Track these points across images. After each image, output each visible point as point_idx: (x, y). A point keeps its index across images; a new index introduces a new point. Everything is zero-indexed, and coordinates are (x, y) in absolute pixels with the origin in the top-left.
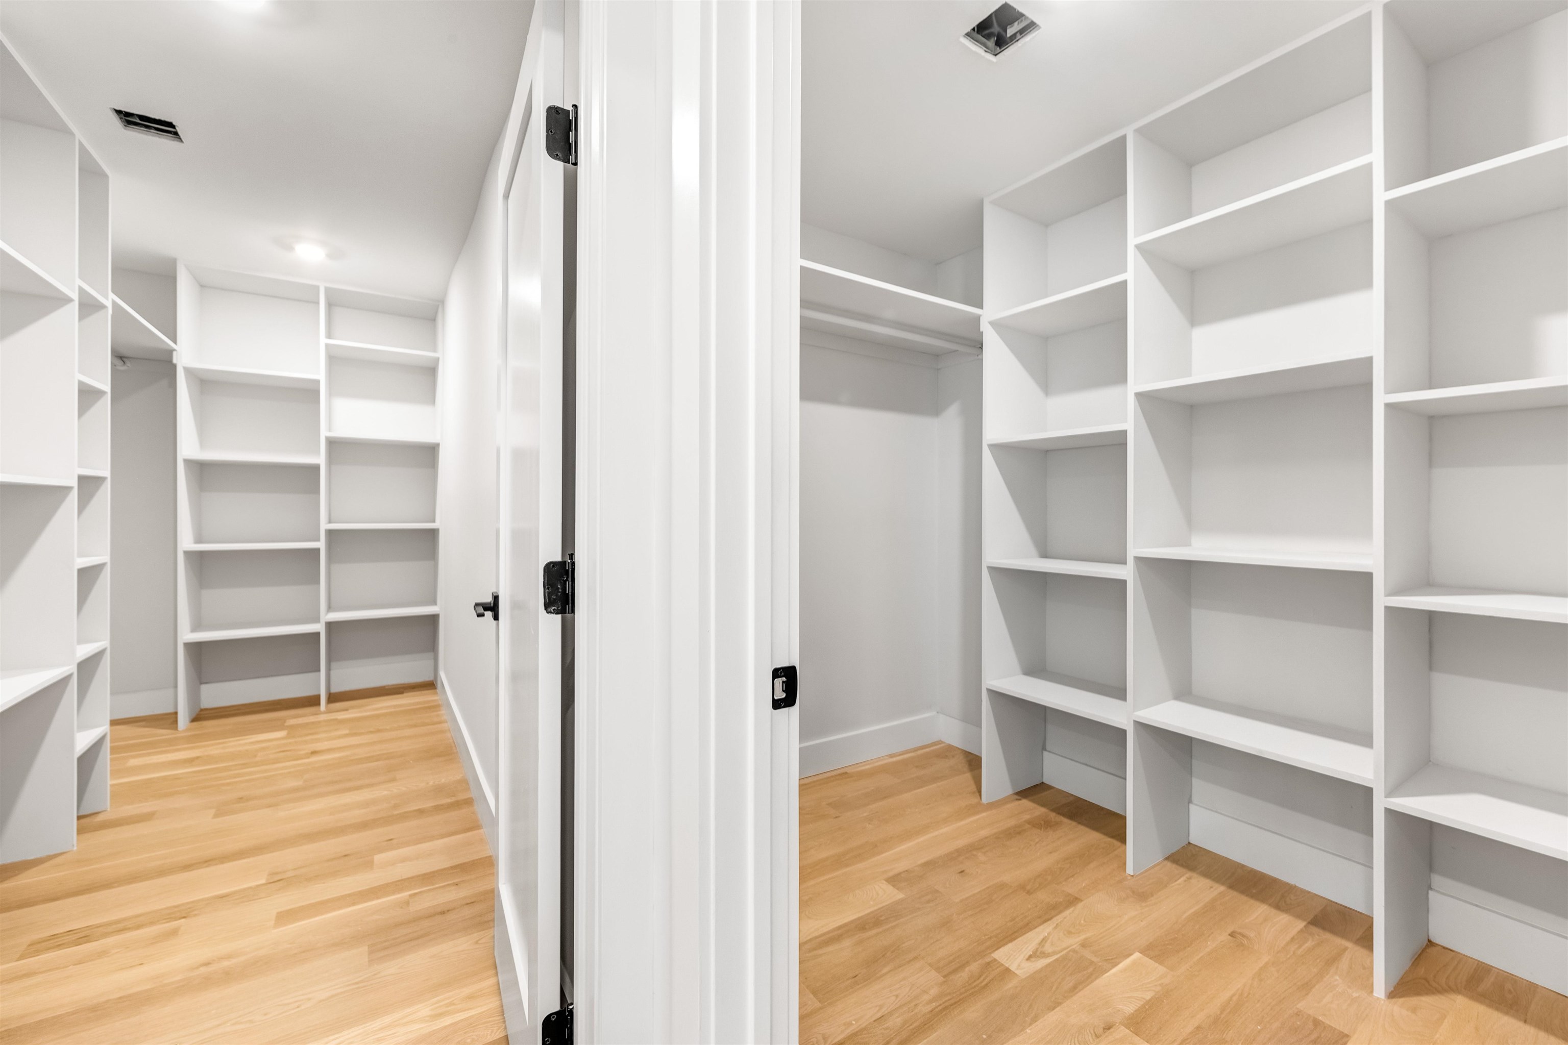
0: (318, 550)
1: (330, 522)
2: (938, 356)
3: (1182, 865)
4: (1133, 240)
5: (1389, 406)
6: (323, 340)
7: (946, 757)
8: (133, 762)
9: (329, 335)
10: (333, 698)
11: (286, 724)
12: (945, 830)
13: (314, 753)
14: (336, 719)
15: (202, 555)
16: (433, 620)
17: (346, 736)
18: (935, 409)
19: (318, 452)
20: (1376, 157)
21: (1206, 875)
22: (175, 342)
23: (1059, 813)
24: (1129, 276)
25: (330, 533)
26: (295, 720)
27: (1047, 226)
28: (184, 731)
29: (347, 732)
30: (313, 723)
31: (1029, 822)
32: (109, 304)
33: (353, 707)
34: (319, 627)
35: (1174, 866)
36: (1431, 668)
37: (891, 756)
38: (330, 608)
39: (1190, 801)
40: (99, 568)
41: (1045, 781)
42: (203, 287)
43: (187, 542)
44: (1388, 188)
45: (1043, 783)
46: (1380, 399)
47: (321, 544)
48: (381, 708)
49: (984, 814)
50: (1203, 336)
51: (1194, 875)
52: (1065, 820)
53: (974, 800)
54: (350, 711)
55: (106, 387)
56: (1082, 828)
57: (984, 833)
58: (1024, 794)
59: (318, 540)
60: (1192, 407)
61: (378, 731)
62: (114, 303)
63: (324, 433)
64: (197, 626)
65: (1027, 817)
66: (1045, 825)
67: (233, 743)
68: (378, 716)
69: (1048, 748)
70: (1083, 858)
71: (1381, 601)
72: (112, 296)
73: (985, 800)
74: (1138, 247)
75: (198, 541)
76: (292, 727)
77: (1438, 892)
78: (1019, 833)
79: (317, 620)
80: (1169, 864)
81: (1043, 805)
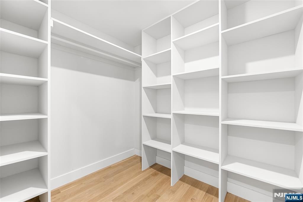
2: (135, 68)
3: (182, 181)
4: (172, 41)
5: (222, 79)
7: (136, 159)
12: (132, 180)
18: (134, 80)
20: (220, 23)
21: (187, 183)
23: (158, 171)
24: (171, 49)
27: (157, 40)
31: (151, 175)
35: (181, 181)
36: (228, 135)
37: (123, 160)
39: (184, 165)
41: (157, 163)
44: (222, 30)
45: (156, 163)
46: (221, 77)
49: (142, 174)
50: (187, 65)
51: (185, 183)
52: (159, 173)
53: (140, 170)
56: (163, 174)
57: (141, 180)
58: (151, 167)
60: (185, 80)
65: (151, 173)
66: (155, 175)
69: (157, 155)
70: (162, 183)
71: (221, 122)
73: (142, 170)
74: (173, 42)
77: (229, 182)
78: (149, 178)
80: (180, 181)
81: (155, 169)
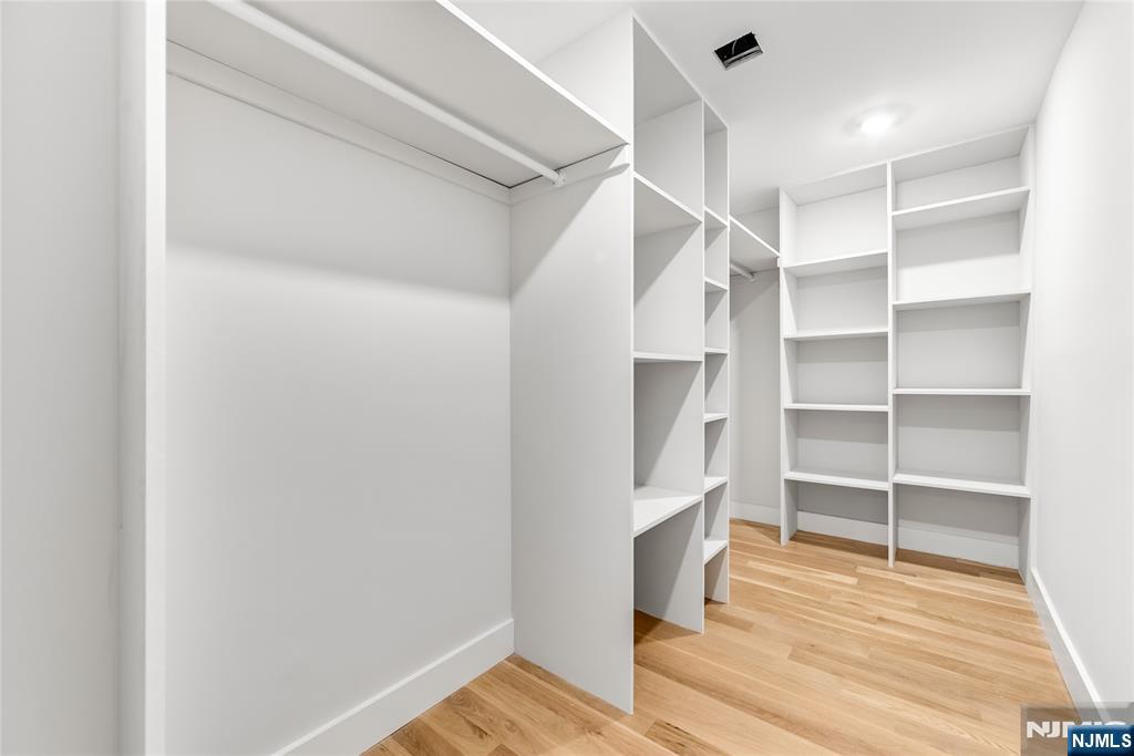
0: (887, 413)
1: (897, 387)
6: (890, 213)
8: (751, 564)
9: (896, 208)
10: (902, 555)
11: (858, 571)
13: (881, 619)
14: (903, 583)
15: (798, 411)
16: (1021, 504)
17: (914, 611)
19: (887, 323)
22: (778, 251)
25: (897, 397)
26: (866, 569)
28: (785, 547)
29: (915, 606)
30: (882, 579)
32: (728, 224)
33: (922, 575)
34: (886, 486)
38: (898, 469)
40: (722, 421)
42: (799, 206)
43: (787, 402)
47: (889, 408)
48: (952, 588)
54: (917, 578)
55: (727, 287)
59: (887, 404)
61: (951, 621)
62: (732, 223)
63: (891, 302)
64: (795, 467)
67: (814, 575)
68: (950, 598)
72: (730, 217)
75: (795, 401)
76: (861, 576)
79: (885, 478)
